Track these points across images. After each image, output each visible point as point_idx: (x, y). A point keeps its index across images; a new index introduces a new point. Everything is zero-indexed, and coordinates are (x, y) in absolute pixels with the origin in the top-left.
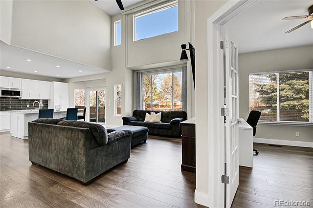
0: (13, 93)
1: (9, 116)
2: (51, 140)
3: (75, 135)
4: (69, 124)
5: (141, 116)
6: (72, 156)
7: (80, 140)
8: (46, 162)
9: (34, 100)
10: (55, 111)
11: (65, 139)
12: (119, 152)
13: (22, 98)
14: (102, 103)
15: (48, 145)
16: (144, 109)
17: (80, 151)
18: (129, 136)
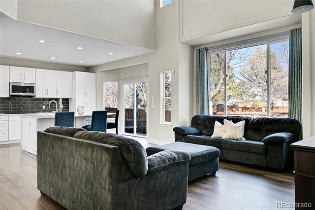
0: (28, 90)
1: (20, 121)
2: (65, 162)
3: (96, 156)
4: (90, 137)
5: (206, 126)
6: (92, 190)
7: (104, 165)
8: (58, 195)
9: (50, 99)
10: (76, 115)
11: (84, 161)
12: (167, 190)
13: (36, 97)
14: (143, 103)
15: (61, 168)
16: (211, 114)
17: (103, 183)
18: (184, 163)
